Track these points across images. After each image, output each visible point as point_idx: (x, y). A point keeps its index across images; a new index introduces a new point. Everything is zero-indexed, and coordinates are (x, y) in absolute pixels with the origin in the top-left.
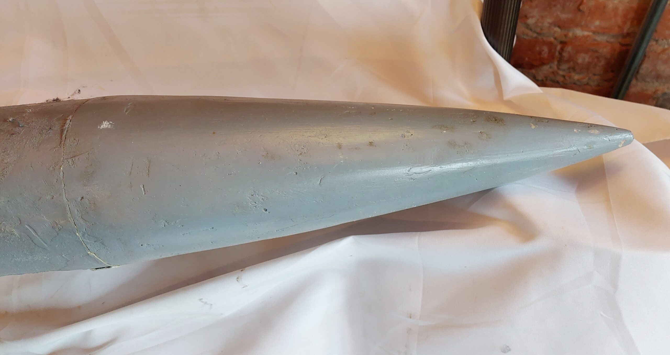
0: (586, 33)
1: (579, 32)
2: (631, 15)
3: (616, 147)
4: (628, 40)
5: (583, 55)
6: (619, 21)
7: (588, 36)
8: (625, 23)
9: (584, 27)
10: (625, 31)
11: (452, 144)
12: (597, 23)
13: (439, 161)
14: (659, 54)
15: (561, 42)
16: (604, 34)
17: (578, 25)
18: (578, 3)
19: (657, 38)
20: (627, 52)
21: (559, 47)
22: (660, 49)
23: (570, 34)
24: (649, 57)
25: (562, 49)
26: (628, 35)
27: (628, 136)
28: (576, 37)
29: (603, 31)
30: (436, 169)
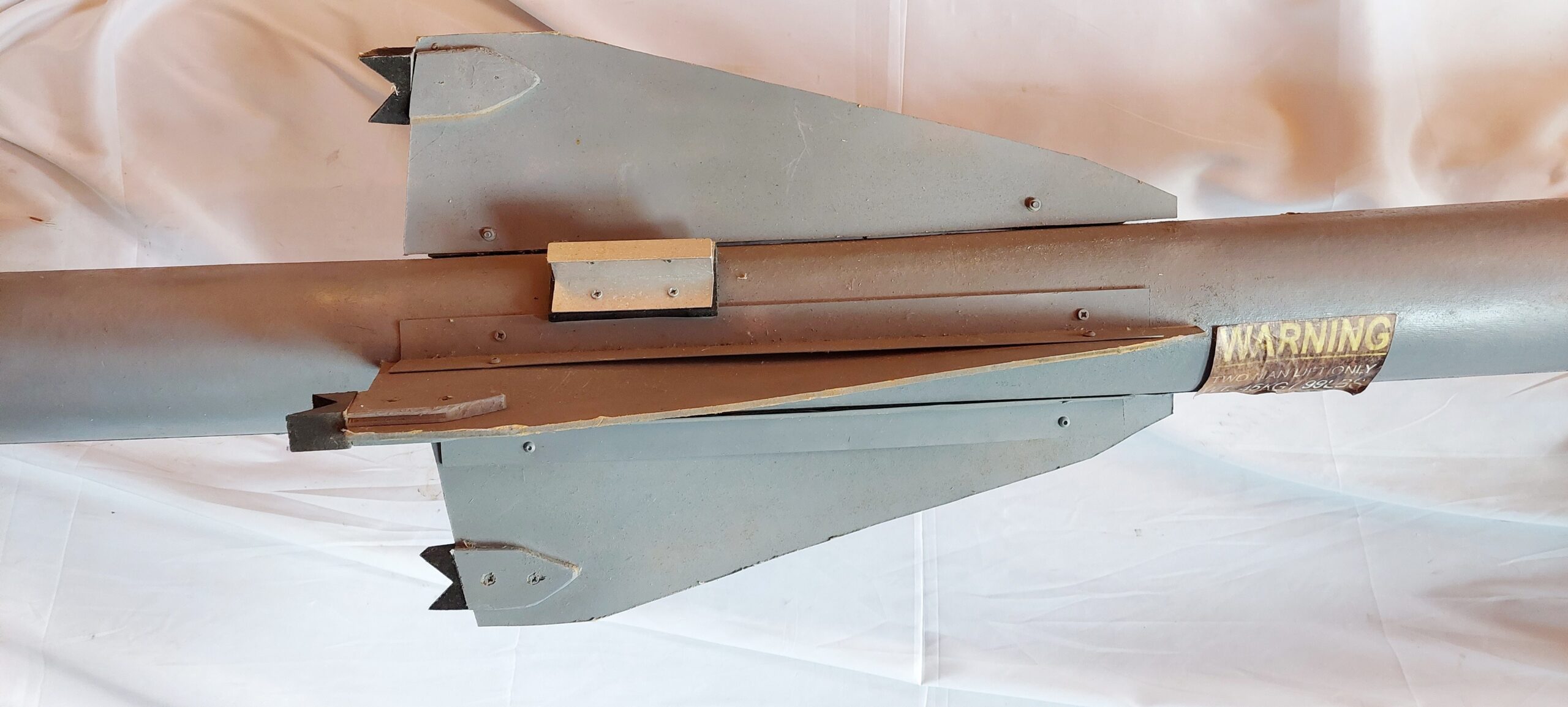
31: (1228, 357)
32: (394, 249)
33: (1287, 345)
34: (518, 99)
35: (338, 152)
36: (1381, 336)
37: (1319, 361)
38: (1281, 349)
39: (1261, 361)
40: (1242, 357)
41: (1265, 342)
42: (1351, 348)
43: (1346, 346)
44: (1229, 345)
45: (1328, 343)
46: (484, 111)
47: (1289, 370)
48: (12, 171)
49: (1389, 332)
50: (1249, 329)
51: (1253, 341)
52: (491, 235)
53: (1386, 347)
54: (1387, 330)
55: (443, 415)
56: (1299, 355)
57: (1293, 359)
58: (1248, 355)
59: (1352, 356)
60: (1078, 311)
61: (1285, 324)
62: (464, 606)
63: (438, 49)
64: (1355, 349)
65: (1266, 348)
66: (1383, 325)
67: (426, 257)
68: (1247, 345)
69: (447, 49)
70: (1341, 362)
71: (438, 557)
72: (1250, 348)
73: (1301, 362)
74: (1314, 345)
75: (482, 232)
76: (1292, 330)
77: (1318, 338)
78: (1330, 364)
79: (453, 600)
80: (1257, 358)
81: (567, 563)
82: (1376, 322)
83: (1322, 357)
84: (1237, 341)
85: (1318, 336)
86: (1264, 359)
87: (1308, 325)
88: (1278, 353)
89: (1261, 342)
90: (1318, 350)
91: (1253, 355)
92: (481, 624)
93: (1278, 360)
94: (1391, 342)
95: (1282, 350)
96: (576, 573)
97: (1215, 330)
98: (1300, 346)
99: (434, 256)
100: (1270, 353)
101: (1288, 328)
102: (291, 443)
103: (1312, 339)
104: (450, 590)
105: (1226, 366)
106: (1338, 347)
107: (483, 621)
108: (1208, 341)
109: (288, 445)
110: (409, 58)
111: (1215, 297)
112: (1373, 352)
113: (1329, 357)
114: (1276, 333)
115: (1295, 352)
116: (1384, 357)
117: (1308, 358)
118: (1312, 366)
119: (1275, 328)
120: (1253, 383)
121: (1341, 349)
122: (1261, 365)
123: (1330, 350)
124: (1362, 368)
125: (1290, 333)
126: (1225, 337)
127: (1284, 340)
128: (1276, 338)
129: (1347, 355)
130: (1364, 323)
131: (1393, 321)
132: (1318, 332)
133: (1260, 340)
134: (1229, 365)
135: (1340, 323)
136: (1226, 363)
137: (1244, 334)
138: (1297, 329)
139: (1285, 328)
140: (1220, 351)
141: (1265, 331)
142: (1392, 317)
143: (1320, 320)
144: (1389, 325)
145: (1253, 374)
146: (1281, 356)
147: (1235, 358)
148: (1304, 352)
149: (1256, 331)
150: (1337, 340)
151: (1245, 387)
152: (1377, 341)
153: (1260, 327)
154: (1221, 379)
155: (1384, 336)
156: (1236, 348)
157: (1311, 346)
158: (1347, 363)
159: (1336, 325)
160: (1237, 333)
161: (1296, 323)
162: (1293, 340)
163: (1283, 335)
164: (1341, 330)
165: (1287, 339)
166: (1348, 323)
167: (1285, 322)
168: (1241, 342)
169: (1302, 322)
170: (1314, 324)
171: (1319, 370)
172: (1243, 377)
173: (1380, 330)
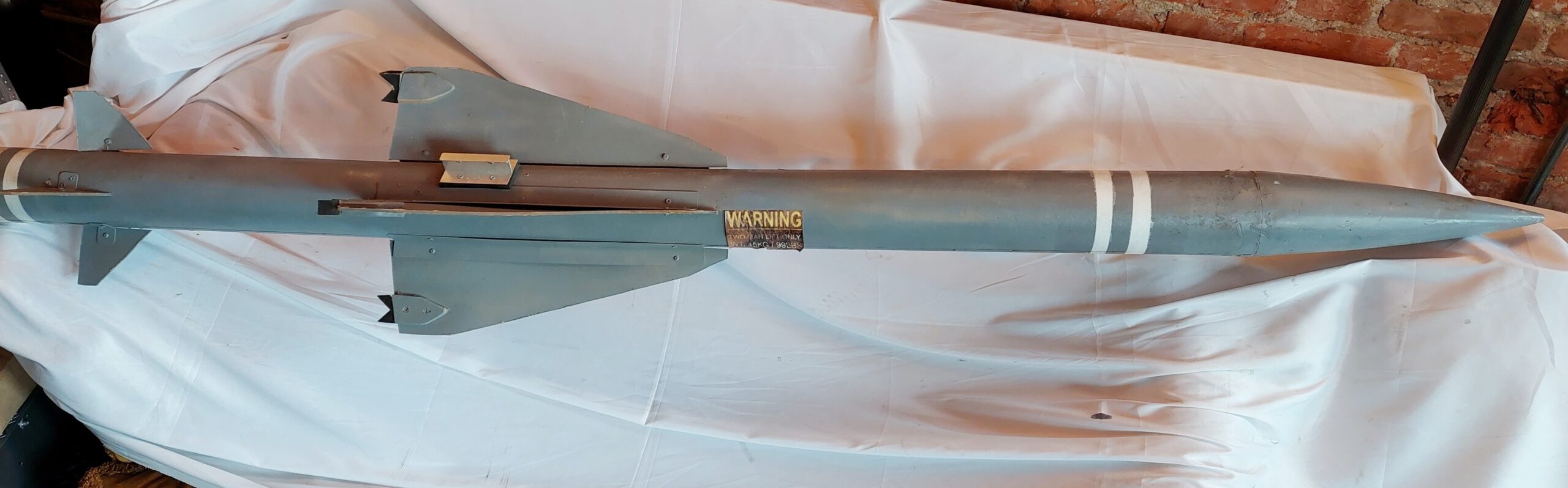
0: (1489, 165)
1: (1483, 164)
2: (1532, 154)
3: (1535, 223)
4: (1526, 175)
5: (1485, 183)
6: (1521, 158)
7: (1491, 168)
8: (1525, 160)
9: (1490, 160)
10: (1525, 166)
11: (1448, 209)
12: (1501, 158)
13: (1441, 217)
14: (1556, 188)
15: (1466, 171)
16: (1505, 167)
17: (1482, 158)
18: (1486, 141)
19: (1554, 175)
20: (1526, 184)
21: (1464, 174)
22: (1556, 184)
23: (1475, 165)
24: (1546, 190)
25: (1466, 176)
26: (1527, 170)
27: (1543, 218)
28: (1480, 168)
29: (1504, 165)
30: (1439, 221)
31: (732, 225)
32: (385, 157)
33: (757, 222)
34: (446, 95)
35: (388, 128)
36: (798, 220)
37: (774, 230)
38: (755, 223)
40: (738, 226)
41: (747, 219)
43: (783, 224)
44: (732, 220)
45: (775, 221)
46: (429, 99)
48: (230, 125)
50: (740, 213)
51: (742, 219)
52: (427, 153)
53: (801, 225)
54: (799, 218)
55: (377, 205)
56: (763, 227)
57: (762, 229)
58: (741, 225)
59: (788, 228)
60: (665, 200)
62: (393, 322)
63: (414, 72)
64: (787, 226)
65: (748, 223)
66: (797, 216)
67: (398, 161)
68: (739, 220)
69: (416, 72)
70: (784, 232)
71: (386, 300)
72: (741, 222)
73: (766, 231)
74: (769, 222)
75: (423, 151)
76: (758, 214)
77: (771, 220)
78: (780, 234)
79: (388, 318)
80: (745, 227)
81: (443, 307)
82: (793, 213)
84: (734, 217)
85: (770, 218)
86: (749, 227)
87: (765, 213)
90: (772, 225)
91: (743, 225)
92: (401, 332)
93: (755, 229)
94: (802, 223)
96: (446, 311)
97: (724, 211)
98: (763, 223)
99: (401, 161)
100: (751, 225)
102: (319, 211)
103: (768, 220)
104: (389, 313)
107: (402, 331)
108: (721, 216)
109: (317, 212)
110: (399, 76)
111: (721, 198)
112: (796, 228)
113: (777, 229)
114: (751, 216)
115: (762, 225)
116: (802, 231)
117: (768, 229)
118: (772, 234)
119: (751, 213)
120: (750, 241)
121: (781, 225)
122: (748, 232)
123: (777, 225)
124: (795, 237)
125: (758, 216)
126: (729, 215)
127: (755, 219)
128: (752, 218)
129: (785, 229)
130: (788, 213)
131: (801, 214)
132: (770, 216)
133: (745, 218)
134: (733, 229)
135: (779, 213)
136: (731, 228)
137: (737, 215)
138: (760, 214)
139: (755, 213)
140: (728, 222)
141: (746, 214)
142: (801, 212)
143: (770, 211)
144: (799, 215)
145: (746, 236)
146: (756, 227)
147: (735, 226)
148: (765, 225)
149: (743, 214)
150: (779, 221)
151: (748, 243)
152: (797, 223)
153: (744, 212)
154: (732, 236)
155: (799, 221)
156: (735, 221)
157: (768, 224)
158: (787, 233)
159: (776, 213)
160: (734, 214)
161: (759, 211)
162: (759, 220)
163: (754, 217)
164: (779, 216)
165: (757, 219)
166: (781, 213)
167: (754, 211)
168: (736, 218)
169: (762, 212)
170: (767, 212)
171: (776, 236)
172: (743, 237)
173: (796, 217)
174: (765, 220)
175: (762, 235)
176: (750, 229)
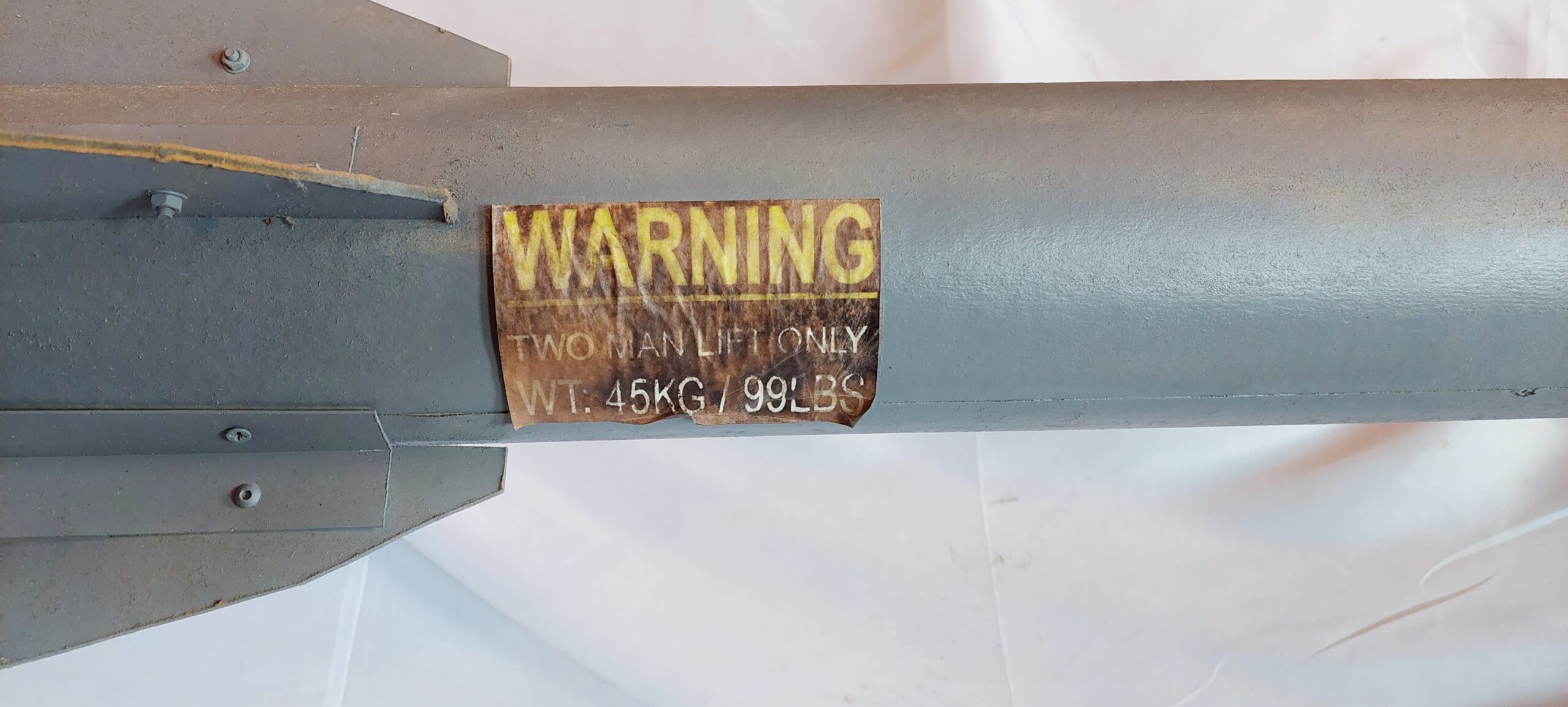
31: (526, 279)
33: (658, 261)
36: (856, 247)
37: (738, 308)
38: (646, 268)
39: (609, 299)
40: (562, 283)
41: (606, 250)
42: (798, 277)
43: (786, 272)
44: (526, 250)
45: (745, 259)
47: (680, 332)
49: (870, 238)
50: (569, 217)
51: (580, 247)
53: (872, 277)
54: (864, 235)
56: (689, 289)
57: (680, 299)
59: (806, 297)
61: (645, 209)
64: (806, 278)
65: (612, 264)
66: (852, 223)
68: (569, 253)
70: (787, 315)
72: (576, 262)
73: (702, 310)
74: (717, 263)
76: (662, 223)
77: (722, 246)
78: (766, 321)
82: (838, 216)
83: (742, 297)
84: (542, 242)
85: (721, 244)
86: (615, 295)
87: (696, 214)
88: (641, 279)
89: (598, 248)
90: (730, 278)
91: (585, 279)
94: (879, 263)
95: (650, 273)
98: (685, 263)
100: (624, 278)
101: (654, 220)
103: (710, 248)
105: (528, 304)
106: (768, 271)
108: (473, 244)
111: (499, 151)
112: (847, 288)
113: (757, 297)
114: (630, 229)
115: (680, 279)
116: (875, 304)
117: (712, 298)
118: (728, 325)
119: (625, 217)
120: (617, 375)
121: (776, 277)
122: (614, 314)
123: (754, 278)
124: (842, 337)
125: (659, 231)
126: (513, 227)
127: (648, 246)
128: (630, 242)
129: (794, 296)
130: (809, 213)
131: (875, 214)
132: (719, 230)
133: (594, 244)
134: (534, 303)
135: (764, 212)
136: (523, 296)
137: (556, 225)
138: (673, 222)
139: (646, 218)
140: (507, 260)
141: (603, 223)
142: (872, 205)
143: (720, 205)
144: (864, 220)
145: (600, 339)
146: (651, 289)
147: (544, 284)
148: (698, 279)
149: (585, 221)
150: (765, 254)
151: (605, 392)
152: (850, 262)
153: (591, 212)
154: (529, 343)
155: (862, 248)
156: (542, 260)
157: (710, 266)
158: (803, 320)
159: (752, 216)
160: (541, 222)
161: (666, 205)
162: (668, 248)
163: (643, 231)
164: (764, 227)
165: (656, 245)
166: (776, 212)
167: (642, 205)
168: (550, 242)
169: (681, 207)
170: (707, 211)
171: (746, 341)
172: (582, 348)
173: (849, 231)
174: (697, 248)
175: (679, 334)
176: (623, 299)
